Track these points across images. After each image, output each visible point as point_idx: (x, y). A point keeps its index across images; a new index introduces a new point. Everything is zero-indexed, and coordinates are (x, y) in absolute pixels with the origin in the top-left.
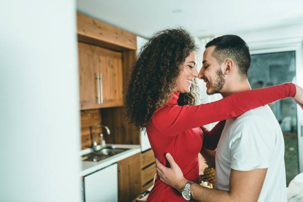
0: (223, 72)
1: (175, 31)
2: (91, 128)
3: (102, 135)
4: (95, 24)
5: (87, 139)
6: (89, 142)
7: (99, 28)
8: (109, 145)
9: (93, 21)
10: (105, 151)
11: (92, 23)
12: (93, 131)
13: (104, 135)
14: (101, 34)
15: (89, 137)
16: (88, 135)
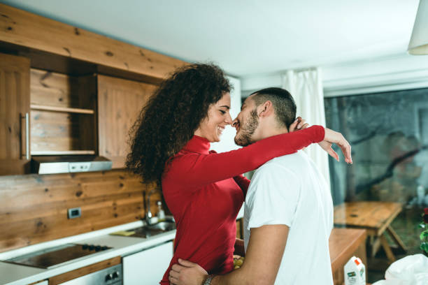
0: (258, 114)
1: (204, 65)
2: (144, 194)
3: (160, 203)
4: (143, 55)
5: (139, 208)
6: (142, 212)
7: (149, 60)
8: (169, 217)
9: (140, 51)
10: (162, 225)
11: (139, 54)
12: (147, 197)
13: (162, 203)
14: (152, 68)
15: (142, 206)
16: (139, 203)
